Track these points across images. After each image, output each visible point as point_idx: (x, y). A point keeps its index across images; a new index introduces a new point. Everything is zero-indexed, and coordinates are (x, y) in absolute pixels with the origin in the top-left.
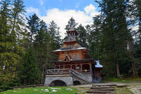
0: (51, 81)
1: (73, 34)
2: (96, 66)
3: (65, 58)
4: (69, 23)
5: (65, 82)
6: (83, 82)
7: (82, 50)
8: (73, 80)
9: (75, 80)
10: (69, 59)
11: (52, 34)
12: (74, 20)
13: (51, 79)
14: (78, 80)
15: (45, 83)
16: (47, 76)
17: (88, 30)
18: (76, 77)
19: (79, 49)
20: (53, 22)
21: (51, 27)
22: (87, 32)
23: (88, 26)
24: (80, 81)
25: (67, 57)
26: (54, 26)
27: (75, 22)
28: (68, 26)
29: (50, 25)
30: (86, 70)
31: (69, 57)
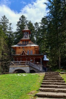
0: (14, 70)
1: (28, 33)
2: (44, 60)
3: (22, 53)
4: (20, 19)
5: (25, 71)
6: (37, 71)
7: (34, 46)
8: (30, 69)
9: (31, 69)
10: (26, 53)
11: (4, 28)
12: (25, 18)
13: (14, 68)
14: (34, 69)
15: (9, 71)
16: (10, 66)
17: (36, 27)
18: (32, 67)
19: (32, 45)
20: (5, 16)
21: (3, 21)
22: (36, 29)
23: (36, 24)
24: (35, 70)
25: (23, 52)
26: (6, 21)
27: (25, 20)
28: (19, 22)
29: (1, 19)
30: (38, 63)
31: (25, 52)
